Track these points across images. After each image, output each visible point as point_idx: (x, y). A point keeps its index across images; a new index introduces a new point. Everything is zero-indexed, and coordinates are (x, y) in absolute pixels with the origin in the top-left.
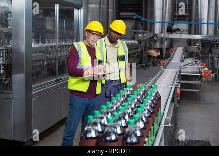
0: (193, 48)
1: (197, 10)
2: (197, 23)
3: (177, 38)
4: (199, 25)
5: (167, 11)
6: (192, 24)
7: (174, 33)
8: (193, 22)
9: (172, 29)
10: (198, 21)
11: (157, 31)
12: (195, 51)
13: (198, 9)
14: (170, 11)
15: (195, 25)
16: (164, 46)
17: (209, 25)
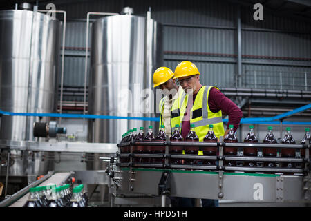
0: (97, 175)
1: (105, 91)
2: (105, 117)
3: (59, 152)
4: (111, 121)
5: (41, 93)
6: (94, 120)
7: (52, 141)
8: (97, 115)
9: (47, 129)
10: (108, 114)
11: (17, 136)
12: (102, 183)
13: (107, 88)
14: (47, 94)
15: (102, 121)
16: (33, 172)
17: (132, 121)
